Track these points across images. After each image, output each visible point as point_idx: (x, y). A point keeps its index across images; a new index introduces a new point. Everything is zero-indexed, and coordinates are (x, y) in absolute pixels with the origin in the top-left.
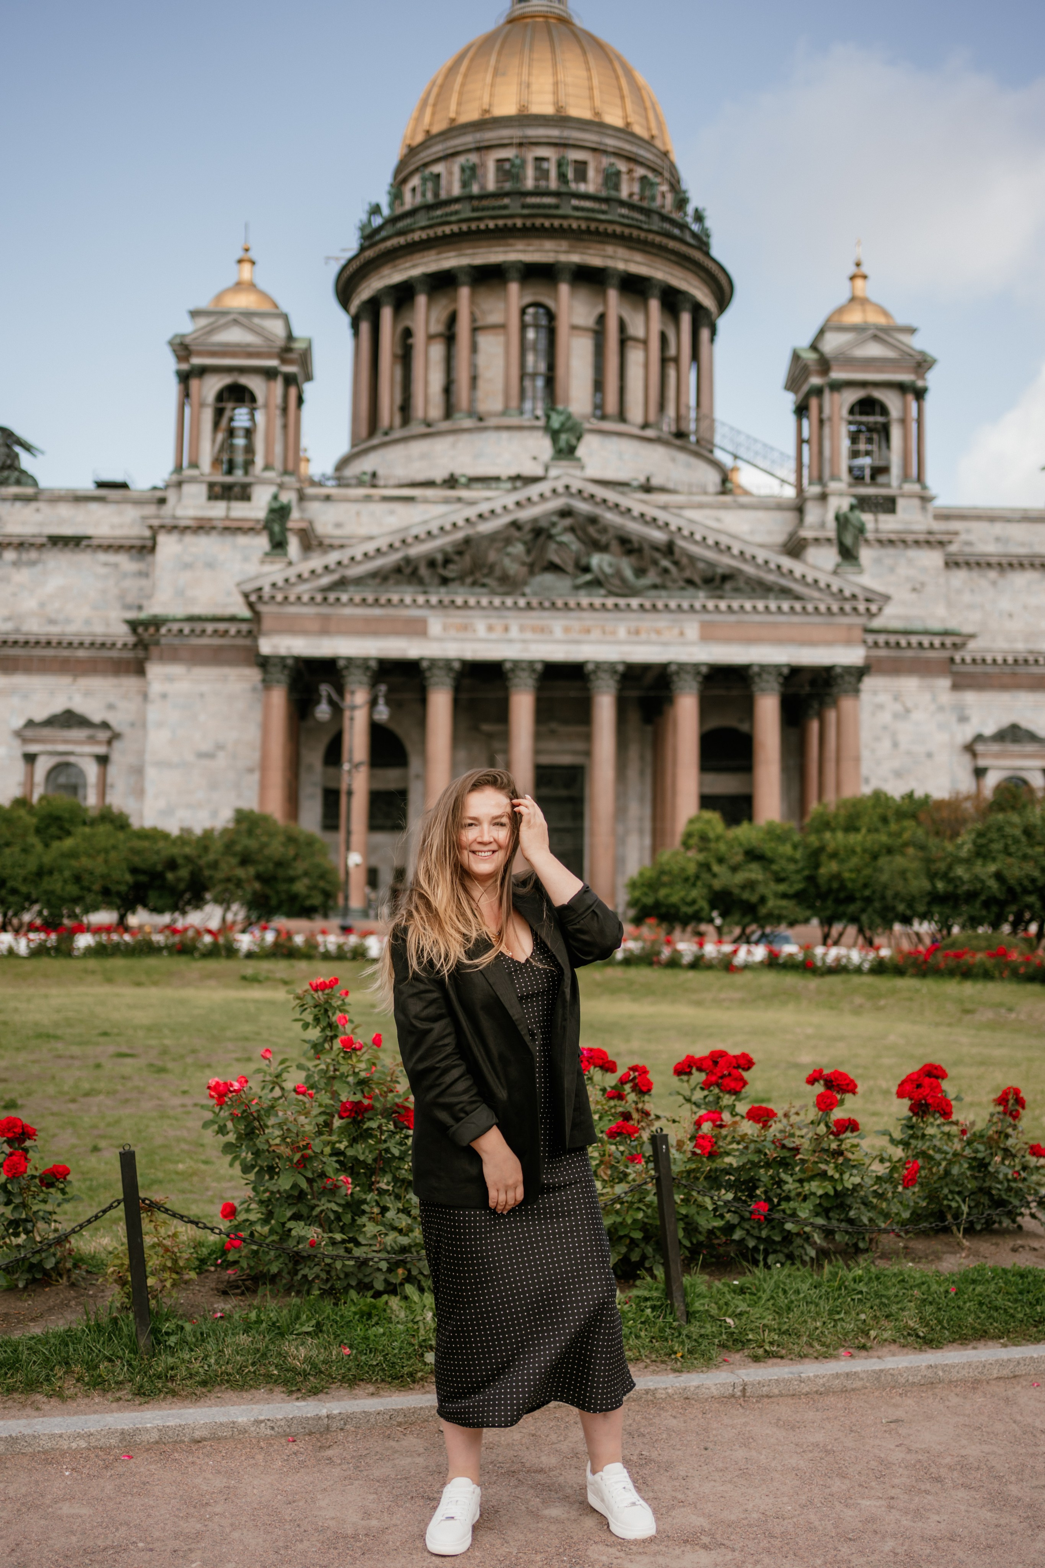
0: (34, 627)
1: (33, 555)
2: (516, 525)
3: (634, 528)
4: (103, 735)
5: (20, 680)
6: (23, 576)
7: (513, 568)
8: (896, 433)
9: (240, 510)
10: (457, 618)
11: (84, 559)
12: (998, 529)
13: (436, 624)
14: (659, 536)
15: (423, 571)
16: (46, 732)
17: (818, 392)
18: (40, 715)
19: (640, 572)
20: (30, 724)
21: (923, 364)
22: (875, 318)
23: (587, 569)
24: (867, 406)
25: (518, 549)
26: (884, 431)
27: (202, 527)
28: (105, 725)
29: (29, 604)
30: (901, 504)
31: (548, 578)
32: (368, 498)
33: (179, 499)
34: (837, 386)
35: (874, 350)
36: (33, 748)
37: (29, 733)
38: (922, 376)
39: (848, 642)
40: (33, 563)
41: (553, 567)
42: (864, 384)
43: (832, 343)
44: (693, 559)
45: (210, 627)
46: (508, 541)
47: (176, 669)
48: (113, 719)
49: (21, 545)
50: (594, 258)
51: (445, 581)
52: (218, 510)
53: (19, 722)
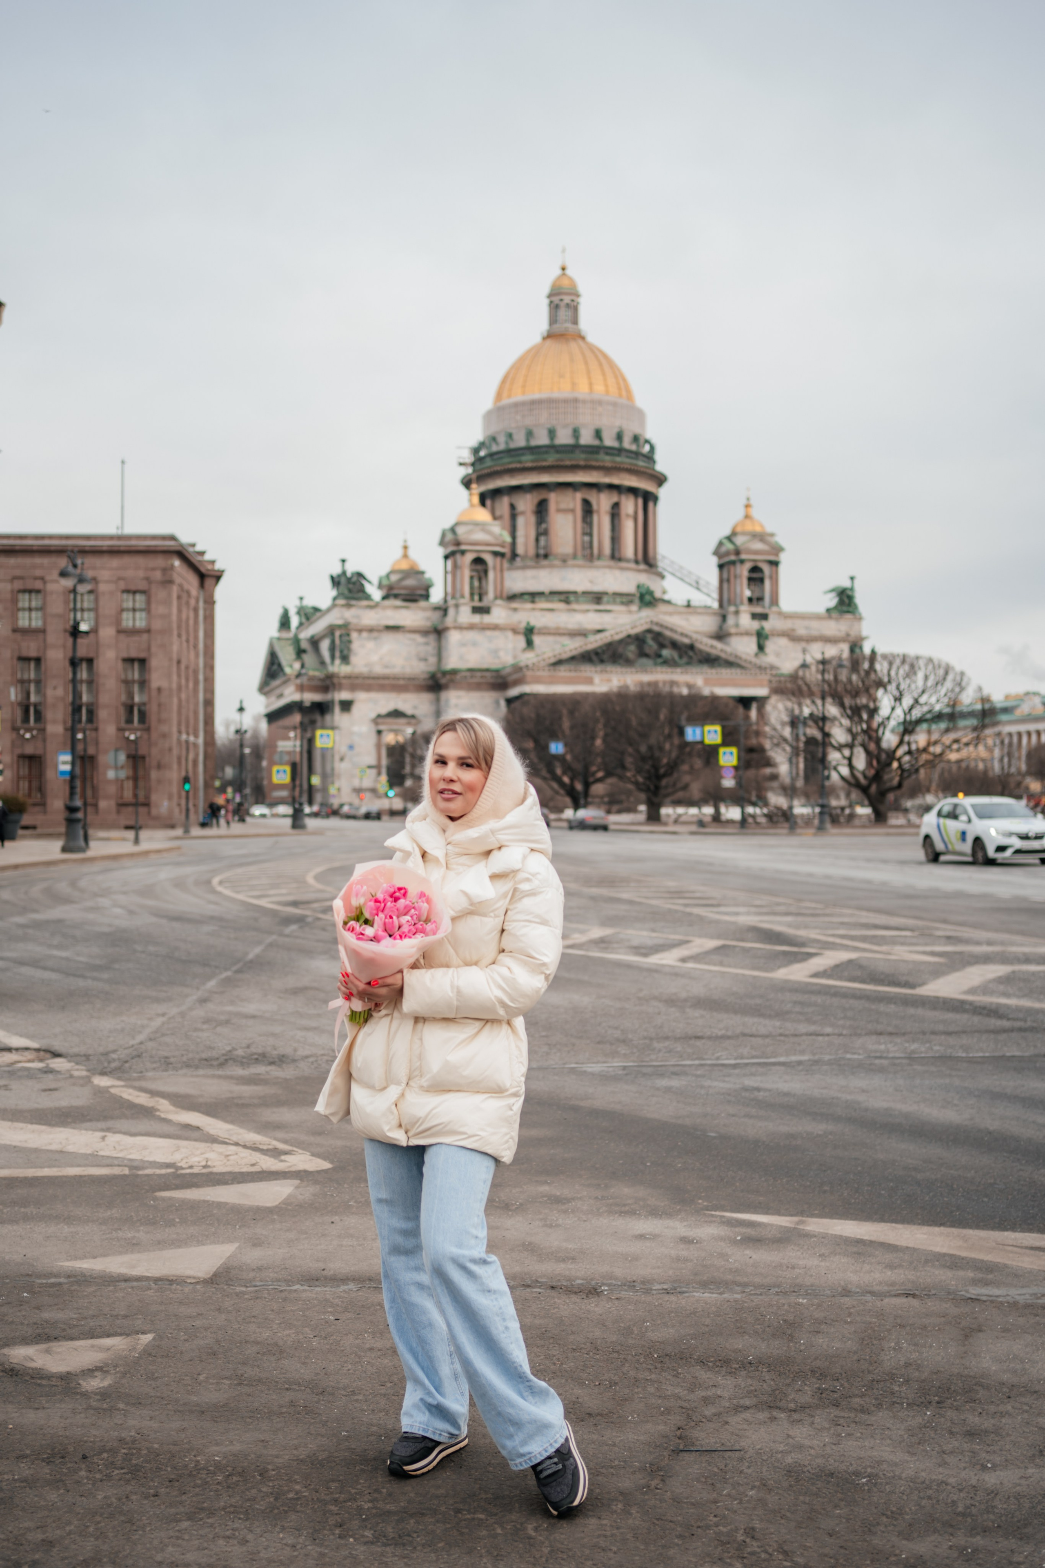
0: (379, 670)
1: (375, 634)
2: (629, 636)
3: (677, 637)
4: (413, 721)
5: (373, 695)
6: (370, 645)
7: (631, 656)
8: (767, 584)
9: (486, 619)
10: (605, 676)
11: (399, 636)
12: (806, 623)
13: (597, 679)
14: (686, 641)
15: (594, 658)
16: (389, 720)
17: (733, 563)
18: (384, 711)
19: (681, 657)
20: (379, 716)
21: (778, 549)
22: (758, 529)
23: (660, 656)
24: (755, 569)
25: (633, 647)
26: (761, 580)
27: (471, 627)
28: (413, 717)
29: (375, 658)
30: (772, 617)
31: (644, 660)
32: (534, 609)
33: (457, 612)
34: (742, 562)
35: (758, 546)
36: (381, 727)
37: (380, 720)
38: (777, 555)
39: (761, 686)
40: (375, 639)
41: (647, 656)
42: (755, 561)
43: (739, 540)
44: (701, 651)
45: (479, 674)
46: (628, 644)
47: (462, 693)
48: (417, 713)
49: (371, 630)
50: (615, 480)
51: (602, 661)
52: (477, 619)
53: (373, 715)
